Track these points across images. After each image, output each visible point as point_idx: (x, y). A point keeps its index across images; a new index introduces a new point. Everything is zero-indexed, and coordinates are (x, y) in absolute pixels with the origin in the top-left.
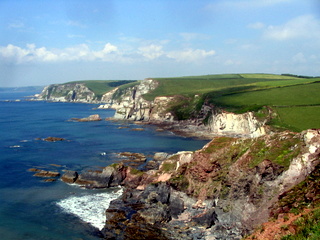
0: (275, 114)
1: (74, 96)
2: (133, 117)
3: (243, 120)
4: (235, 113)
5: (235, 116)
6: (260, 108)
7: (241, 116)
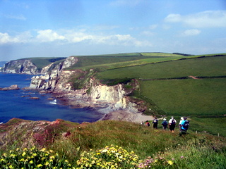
0: (138, 86)
1: (22, 69)
2: (43, 87)
3: (113, 91)
4: (108, 85)
5: (108, 88)
6: (129, 81)
7: (112, 87)
